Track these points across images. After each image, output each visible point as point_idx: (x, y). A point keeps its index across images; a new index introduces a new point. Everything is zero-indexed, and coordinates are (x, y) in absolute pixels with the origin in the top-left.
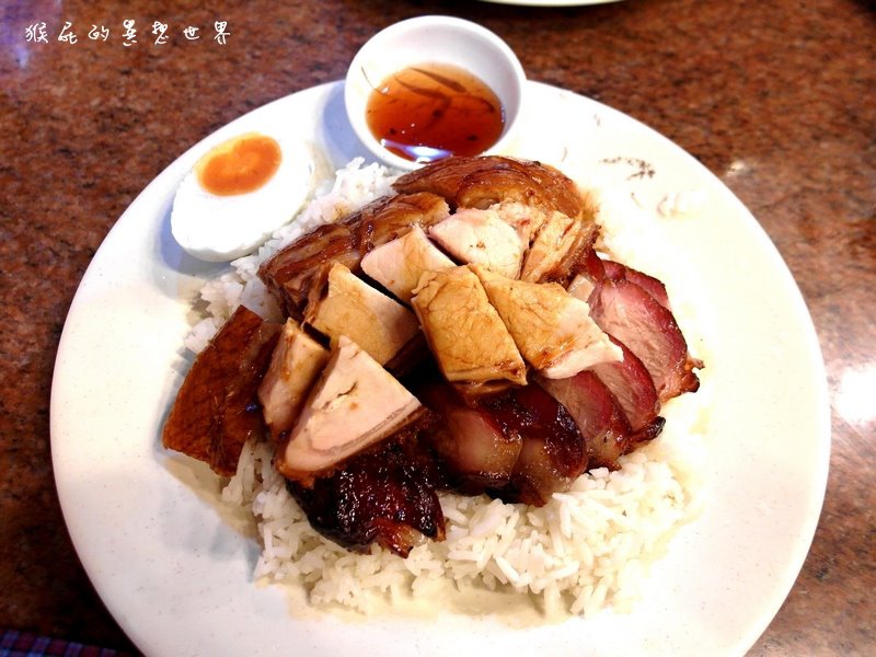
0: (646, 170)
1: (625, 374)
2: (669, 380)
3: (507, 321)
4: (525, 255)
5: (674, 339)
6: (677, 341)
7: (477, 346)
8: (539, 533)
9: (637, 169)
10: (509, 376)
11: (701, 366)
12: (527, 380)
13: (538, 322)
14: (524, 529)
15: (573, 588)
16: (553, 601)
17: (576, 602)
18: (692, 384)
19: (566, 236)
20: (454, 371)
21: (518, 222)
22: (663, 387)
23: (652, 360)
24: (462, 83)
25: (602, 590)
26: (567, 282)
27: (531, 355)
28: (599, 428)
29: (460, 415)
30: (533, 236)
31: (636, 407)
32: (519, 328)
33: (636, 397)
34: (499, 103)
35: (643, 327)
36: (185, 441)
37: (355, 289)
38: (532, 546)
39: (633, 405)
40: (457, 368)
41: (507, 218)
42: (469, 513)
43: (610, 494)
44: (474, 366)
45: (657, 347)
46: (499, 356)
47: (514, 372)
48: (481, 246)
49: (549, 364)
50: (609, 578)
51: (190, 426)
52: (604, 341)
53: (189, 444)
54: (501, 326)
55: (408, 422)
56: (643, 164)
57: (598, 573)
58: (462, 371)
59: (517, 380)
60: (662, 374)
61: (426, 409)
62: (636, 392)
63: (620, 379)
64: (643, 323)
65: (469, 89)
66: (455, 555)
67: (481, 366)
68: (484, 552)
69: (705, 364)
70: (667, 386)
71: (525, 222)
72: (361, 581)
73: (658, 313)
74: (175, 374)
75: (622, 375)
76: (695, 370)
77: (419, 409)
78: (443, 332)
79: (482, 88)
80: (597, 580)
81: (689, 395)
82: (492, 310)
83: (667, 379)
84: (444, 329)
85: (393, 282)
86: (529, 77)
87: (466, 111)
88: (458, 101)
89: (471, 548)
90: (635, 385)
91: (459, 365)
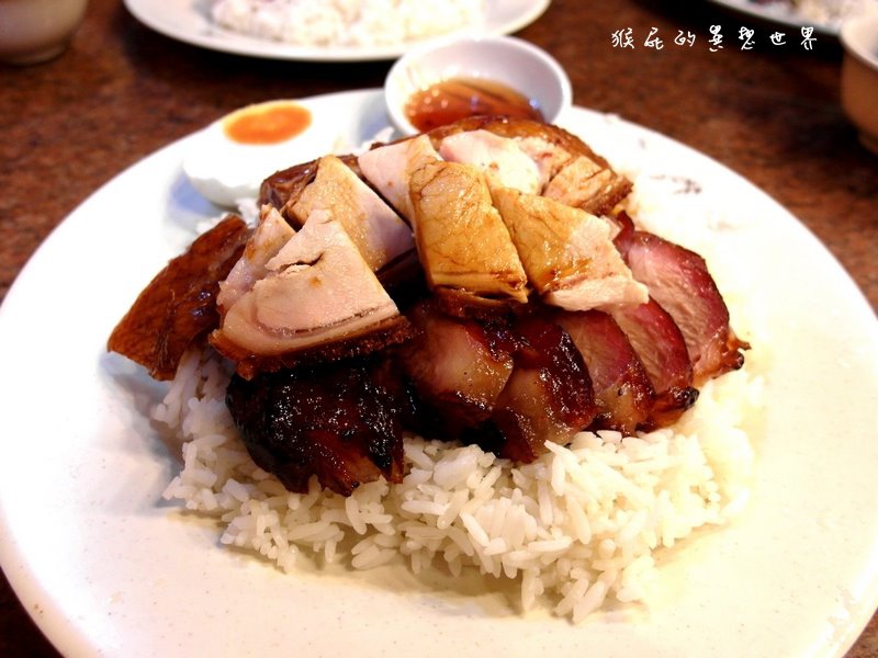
0: (691, 187)
1: (651, 330)
2: (706, 351)
3: (513, 229)
4: (544, 187)
5: (715, 306)
6: (717, 309)
7: (472, 246)
8: (523, 495)
9: (682, 186)
10: (507, 289)
11: (747, 347)
12: (529, 297)
13: (547, 234)
14: (505, 488)
15: (562, 584)
17: (563, 601)
19: (592, 180)
20: (441, 272)
21: (538, 155)
22: (698, 359)
23: (687, 326)
25: (600, 589)
27: (536, 271)
28: (614, 378)
29: (443, 331)
30: (554, 172)
31: (662, 371)
32: (524, 237)
33: (662, 358)
35: (677, 289)
36: (130, 343)
37: (346, 180)
38: (512, 507)
39: (657, 367)
40: (446, 269)
41: (528, 150)
42: (436, 457)
43: (622, 459)
44: (465, 269)
45: (693, 313)
46: (497, 264)
47: (514, 284)
48: (494, 166)
49: (556, 286)
50: (612, 575)
51: (140, 326)
52: (626, 275)
53: (134, 345)
54: (503, 230)
55: (378, 326)
56: (689, 183)
57: (597, 565)
58: (452, 273)
59: (514, 294)
60: (698, 343)
61: (403, 317)
62: (664, 352)
63: (644, 335)
64: (677, 284)
66: (412, 505)
67: (473, 272)
68: (448, 506)
69: (751, 345)
70: (703, 357)
71: (546, 155)
72: (289, 531)
73: (695, 275)
75: (647, 332)
76: (741, 351)
77: (395, 317)
78: (434, 224)
80: (596, 575)
82: (494, 211)
83: (703, 349)
84: (435, 219)
85: (390, 184)
89: (432, 499)
90: (662, 345)
91: (447, 266)
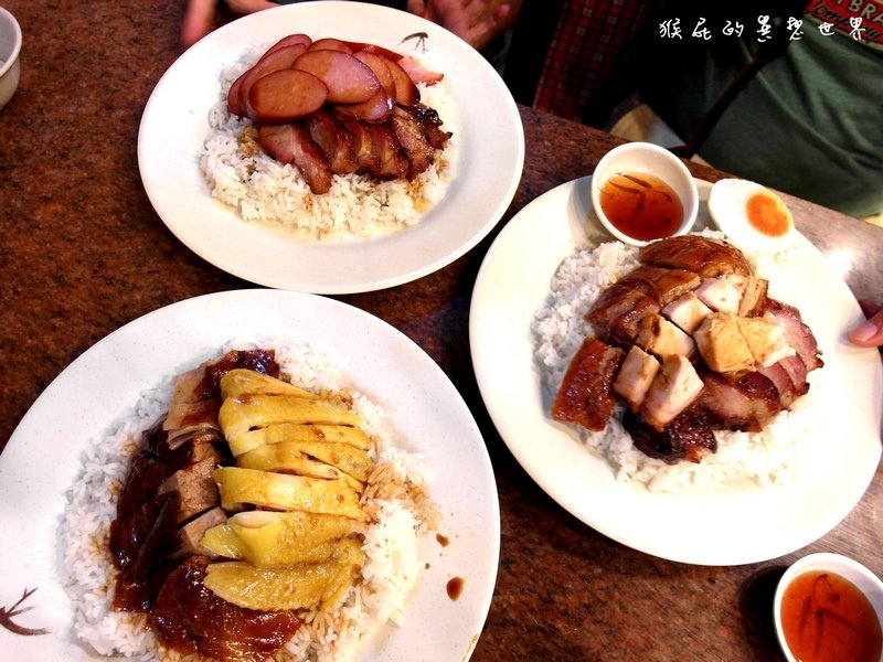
1: (794, 363)
2: (810, 363)
4: (741, 302)
5: (811, 341)
7: (734, 354)
10: (748, 368)
11: (823, 354)
13: (760, 339)
14: (751, 445)
16: (764, 479)
18: (820, 364)
22: (808, 365)
24: (648, 182)
26: (761, 314)
27: (757, 356)
28: (785, 390)
30: (743, 291)
31: (797, 379)
32: (752, 344)
34: (675, 195)
37: (671, 329)
41: (731, 283)
42: (725, 439)
47: (750, 365)
48: (723, 300)
49: (764, 360)
52: (786, 346)
55: (700, 395)
59: (751, 370)
60: (807, 359)
61: (707, 388)
63: (791, 365)
65: (655, 186)
69: (825, 353)
74: (534, 373)
75: (792, 363)
76: (821, 357)
77: (704, 388)
79: (662, 185)
81: (818, 370)
86: (694, 176)
87: (654, 202)
88: (649, 195)
90: (797, 367)
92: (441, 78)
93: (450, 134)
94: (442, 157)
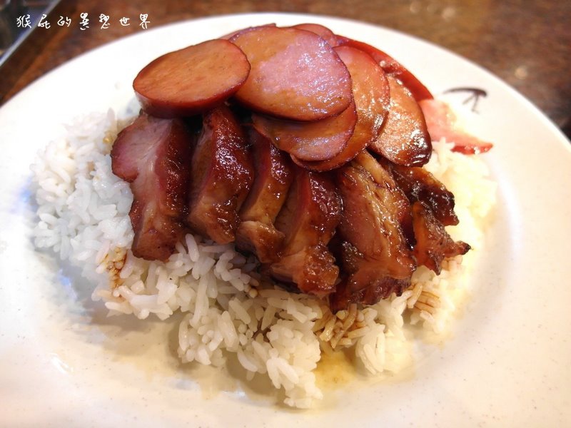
92: (486, 148)
93: (465, 248)
94: (430, 287)
